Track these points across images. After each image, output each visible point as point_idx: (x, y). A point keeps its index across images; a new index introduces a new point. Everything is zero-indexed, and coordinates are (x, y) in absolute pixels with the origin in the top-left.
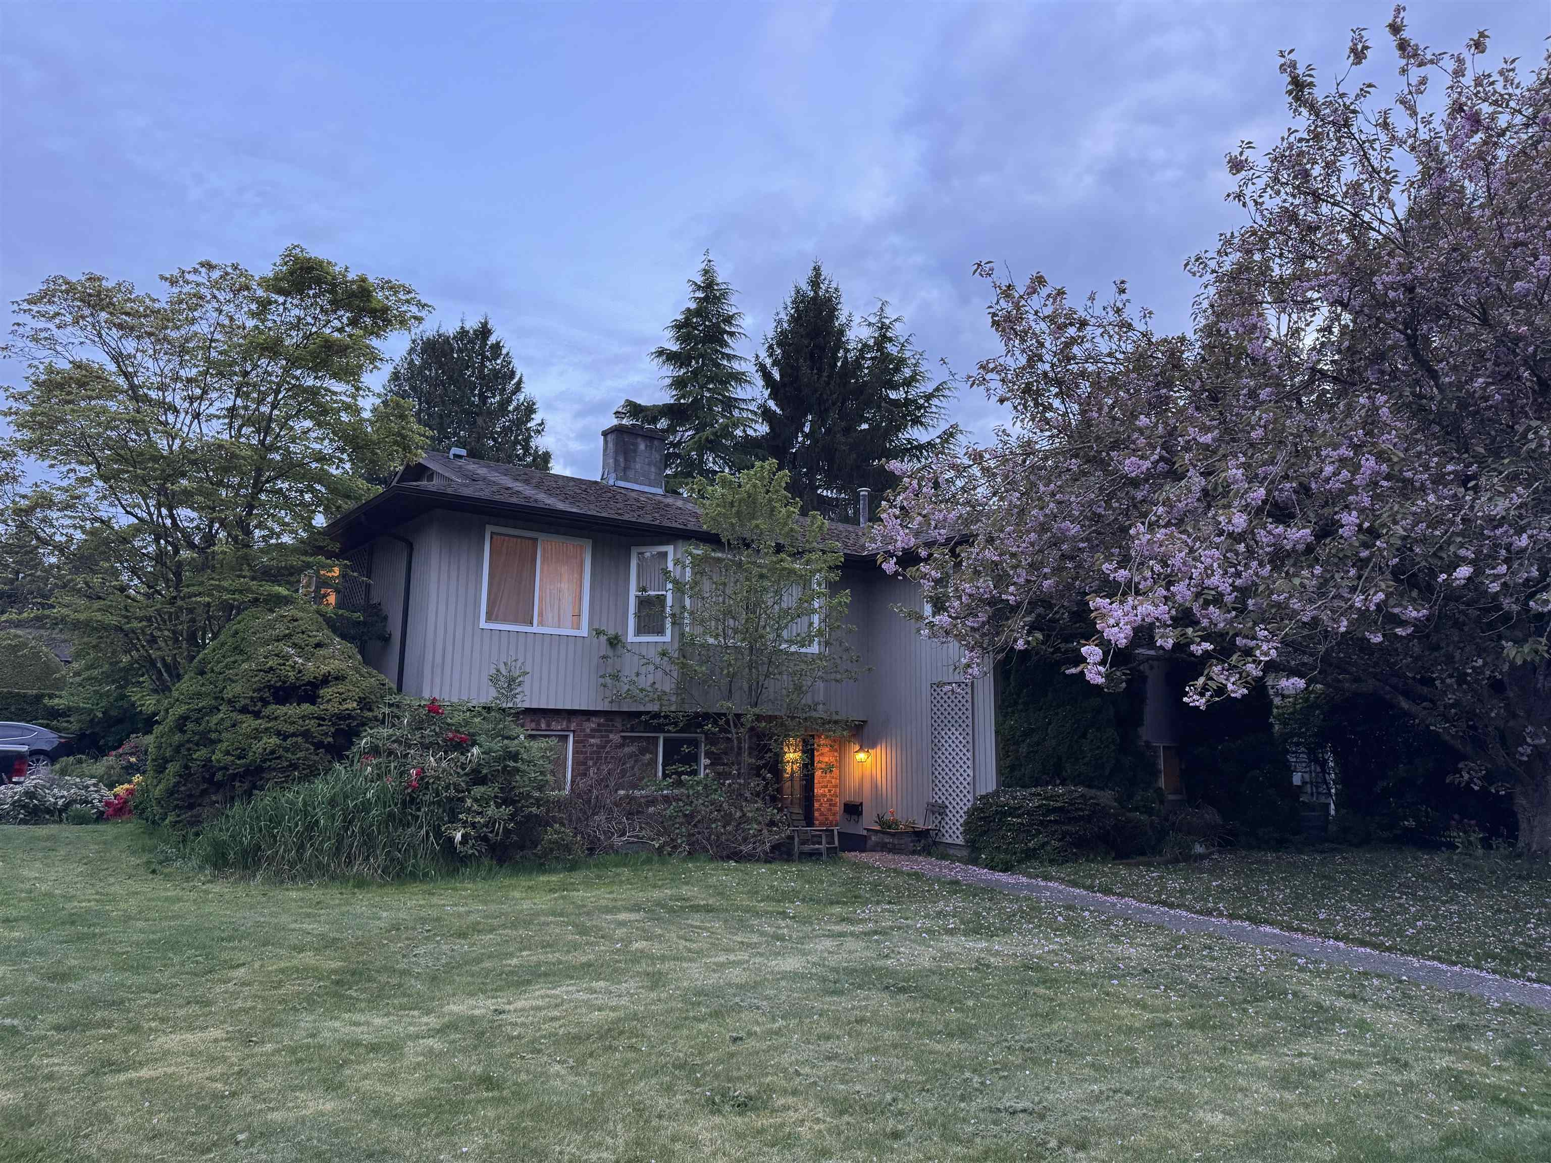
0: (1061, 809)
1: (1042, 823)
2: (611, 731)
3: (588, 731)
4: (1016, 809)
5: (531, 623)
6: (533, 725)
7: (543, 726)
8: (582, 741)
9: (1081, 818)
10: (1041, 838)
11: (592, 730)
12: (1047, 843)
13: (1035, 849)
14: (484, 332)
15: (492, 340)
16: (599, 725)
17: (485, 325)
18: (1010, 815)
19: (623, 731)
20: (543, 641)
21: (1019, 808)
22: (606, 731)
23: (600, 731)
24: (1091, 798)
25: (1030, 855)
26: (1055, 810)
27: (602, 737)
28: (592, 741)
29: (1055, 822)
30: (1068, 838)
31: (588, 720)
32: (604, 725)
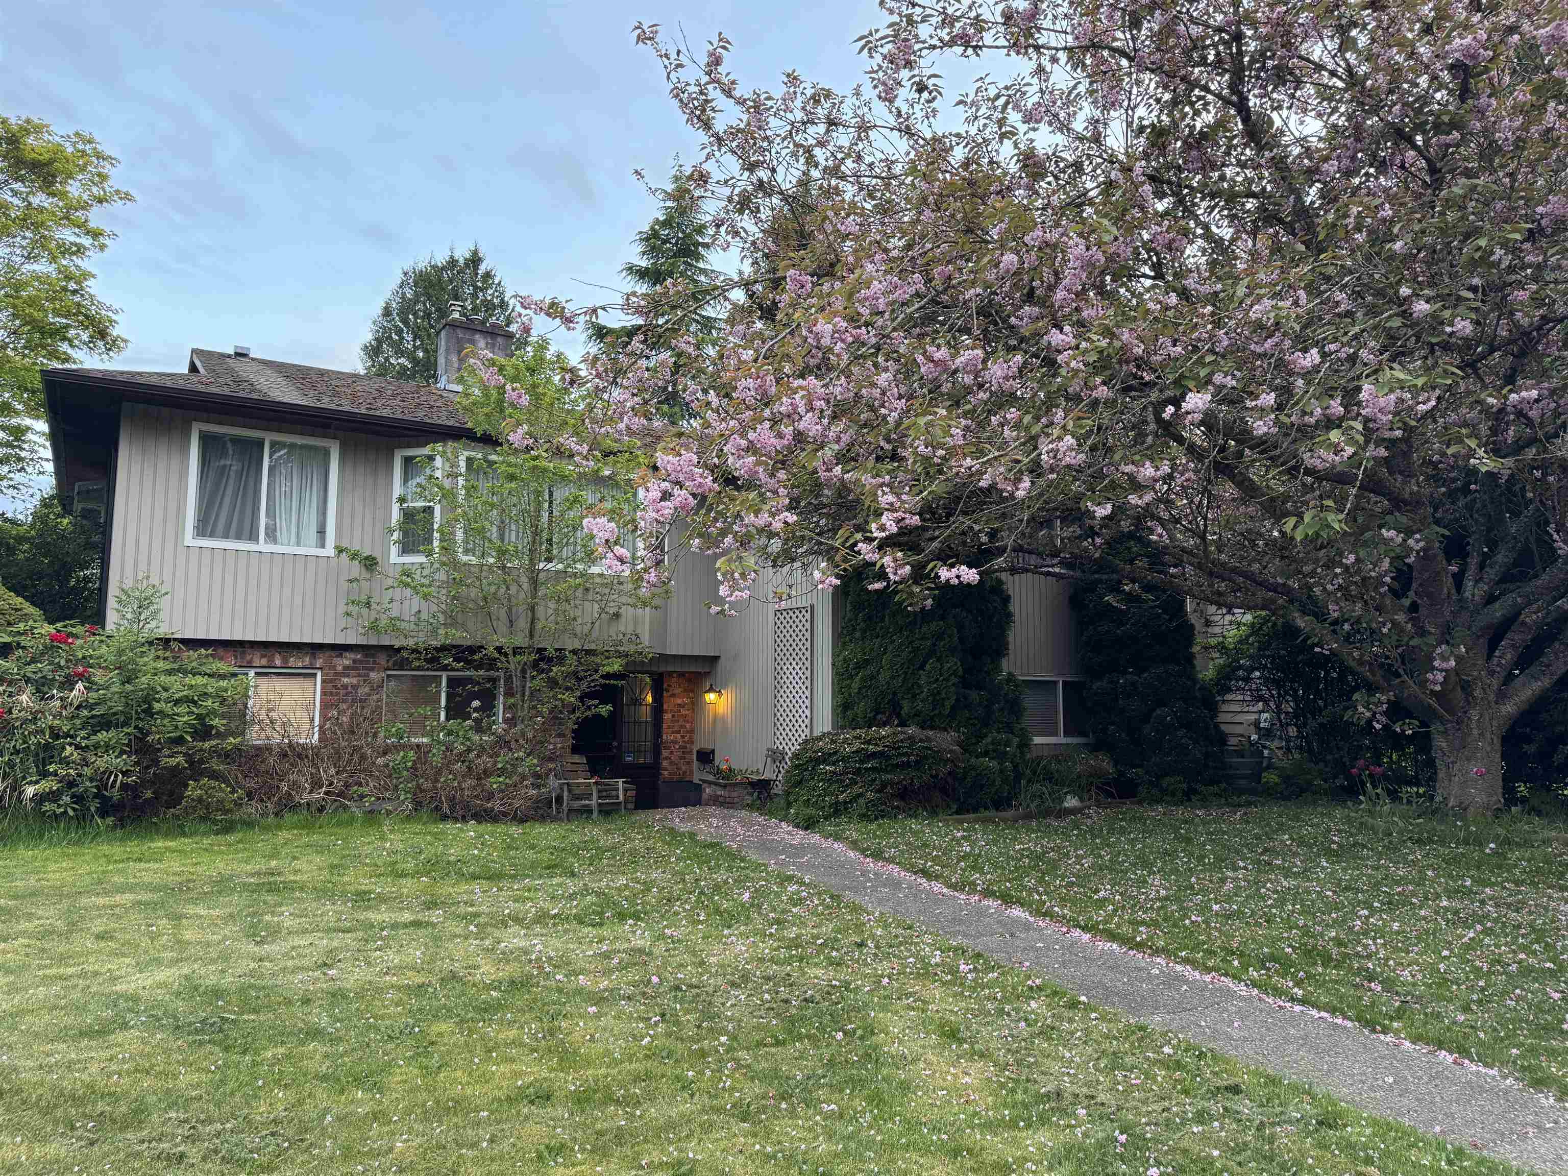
0: (882, 753)
1: (858, 772)
2: (372, 669)
3: (340, 668)
4: (830, 755)
5: (257, 540)
6: (264, 662)
7: (278, 662)
8: (331, 681)
9: (907, 765)
10: (856, 790)
11: (346, 668)
12: (860, 795)
13: (845, 803)
14: (475, 260)
15: (482, 269)
16: (354, 661)
17: (475, 253)
18: (824, 762)
19: (388, 669)
20: (272, 561)
21: (835, 753)
22: (365, 668)
23: (357, 669)
24: (921, 741)
25: (838, 810)
26: (874, 755)
27: (359, 675)
28: (346, 680)
29: (873, 769)
30: (889, 789)
31: (341, 655)
32: (361, 662)
